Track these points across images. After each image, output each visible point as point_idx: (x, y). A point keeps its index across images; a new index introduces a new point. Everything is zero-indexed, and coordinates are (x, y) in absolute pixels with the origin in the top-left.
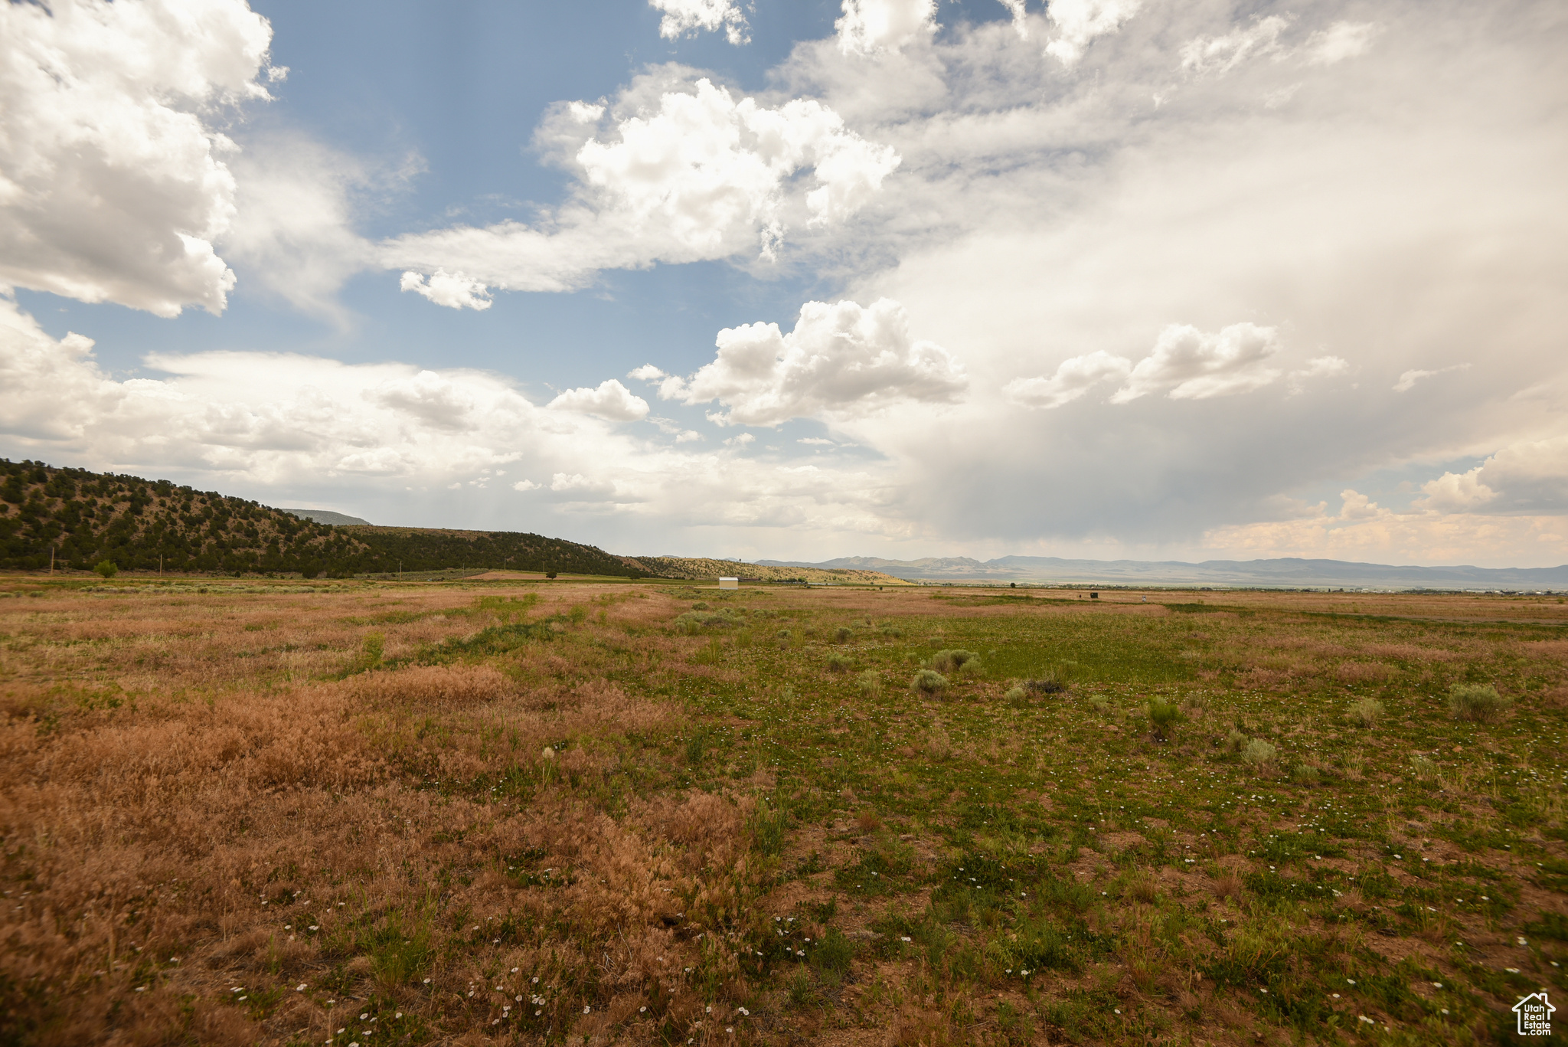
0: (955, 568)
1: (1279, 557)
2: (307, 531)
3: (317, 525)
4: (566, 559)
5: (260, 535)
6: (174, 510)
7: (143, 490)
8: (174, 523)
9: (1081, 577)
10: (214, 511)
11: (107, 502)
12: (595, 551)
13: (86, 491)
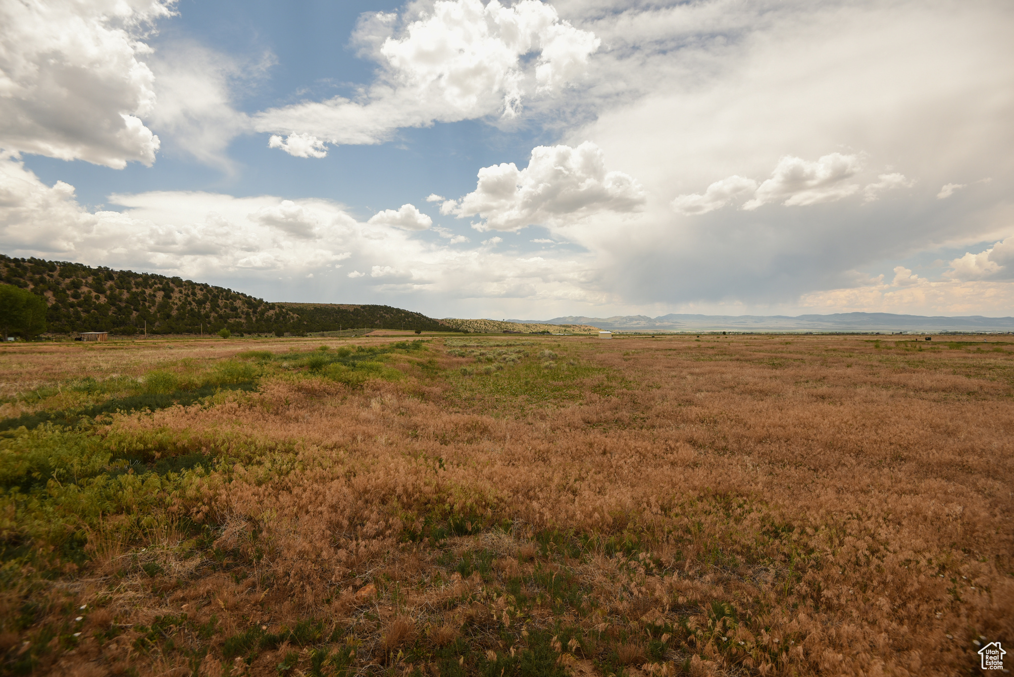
0: (635, 322)
1: (851, 312)
2: (262, 307)
5: (239, 310)
6: (188, 295)
8: (190, 304)
9: (718, 327)
10: (209, 295)
11: (151, 291)
13: (137, 285)
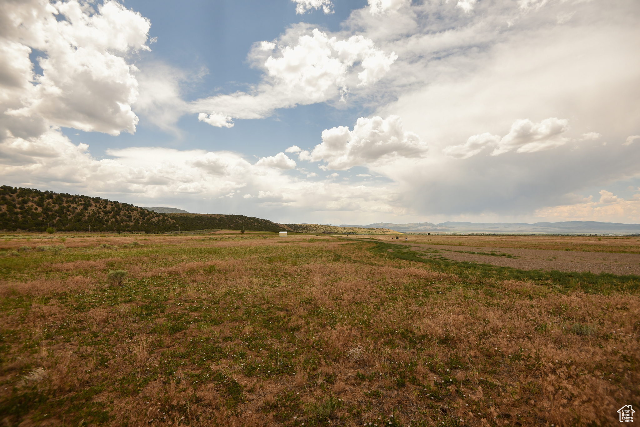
0: (423, 227)
1: (570, 221)
2: (151, 215)
3: (155, 213)
4: (255, 225)
5: (133, 217)
6: (100, 208)
7: (89, 201)
8: (99, 213)
10: (116, 208)
11: (75, 206)
12: (268, 222)
13: (67, 202)
